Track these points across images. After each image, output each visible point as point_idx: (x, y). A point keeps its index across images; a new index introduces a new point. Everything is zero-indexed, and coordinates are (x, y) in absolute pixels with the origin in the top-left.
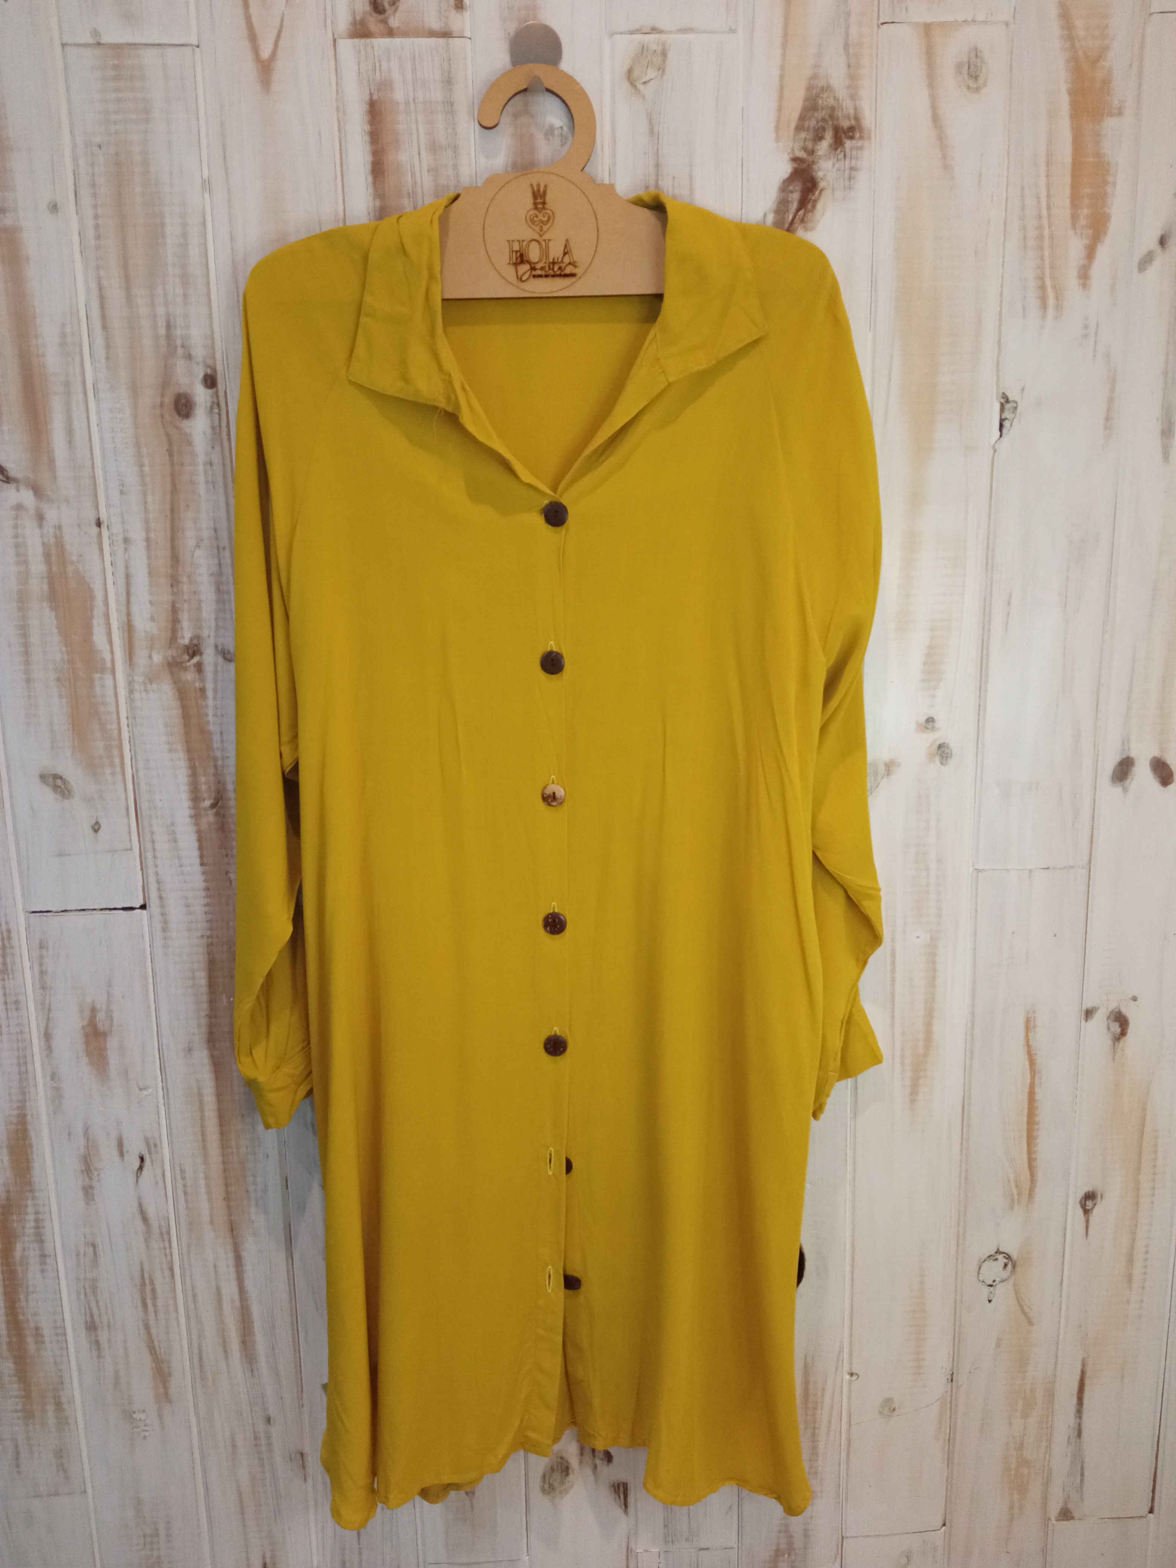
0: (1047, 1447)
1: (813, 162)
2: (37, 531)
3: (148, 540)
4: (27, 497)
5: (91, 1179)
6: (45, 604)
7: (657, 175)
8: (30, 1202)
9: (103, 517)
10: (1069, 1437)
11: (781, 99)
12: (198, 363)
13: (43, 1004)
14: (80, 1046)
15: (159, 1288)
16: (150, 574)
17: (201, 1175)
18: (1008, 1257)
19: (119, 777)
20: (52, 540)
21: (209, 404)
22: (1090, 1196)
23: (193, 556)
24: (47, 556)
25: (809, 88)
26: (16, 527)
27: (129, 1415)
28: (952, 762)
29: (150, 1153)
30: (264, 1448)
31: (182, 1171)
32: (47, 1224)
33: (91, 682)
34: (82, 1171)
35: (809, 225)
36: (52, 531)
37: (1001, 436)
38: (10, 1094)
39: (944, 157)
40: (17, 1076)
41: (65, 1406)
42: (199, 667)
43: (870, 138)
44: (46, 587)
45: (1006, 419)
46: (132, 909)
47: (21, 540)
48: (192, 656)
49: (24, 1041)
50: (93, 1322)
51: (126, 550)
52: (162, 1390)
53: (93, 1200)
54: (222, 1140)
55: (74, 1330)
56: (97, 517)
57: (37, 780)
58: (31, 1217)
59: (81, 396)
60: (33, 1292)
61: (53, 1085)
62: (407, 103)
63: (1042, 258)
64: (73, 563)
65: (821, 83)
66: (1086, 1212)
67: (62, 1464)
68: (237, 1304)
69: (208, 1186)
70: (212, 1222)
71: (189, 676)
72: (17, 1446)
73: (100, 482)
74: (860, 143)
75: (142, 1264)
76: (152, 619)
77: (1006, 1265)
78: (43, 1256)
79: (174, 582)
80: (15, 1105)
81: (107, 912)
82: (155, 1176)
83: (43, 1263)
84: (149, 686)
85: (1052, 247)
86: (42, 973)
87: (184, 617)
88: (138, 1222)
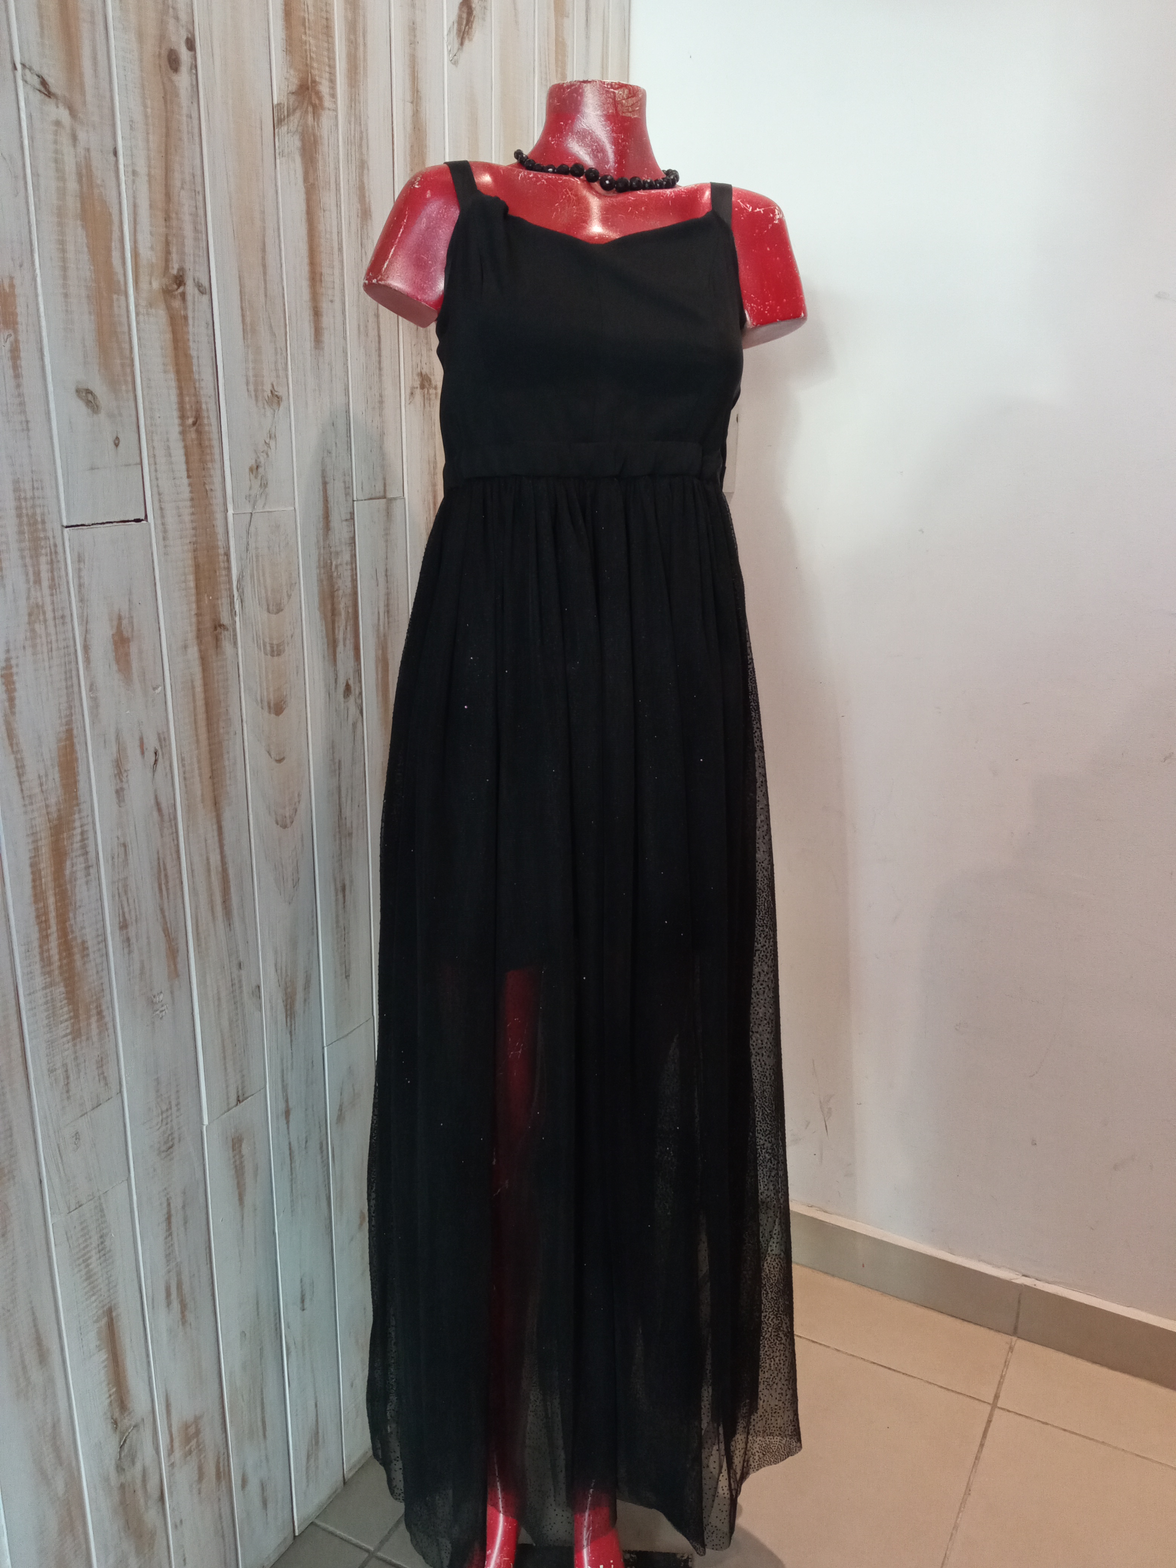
2: (72, 150)
3: (149, 175)
4: (64, 114)
5: (122, 781)
6: (79, 222)
8: (76, 816)
9: (119, 148)
12: (181, 26)
13: (81, 616)
14: (111, 654)
15: (170, 872)
16: (151, 207)
17: (195, 760)
19: (132, 395)
20: (83, 162)
21: (189, 64)
23: (179, 196)
24: (80, 176)
26: (56, 142)
27: (151, 1001)
29: (161, 748)
30: (238, 993)
31: (181, 760)
33: (112, 301)
34: (115, 776)
36: (83, 152)
38: (59, 711)
39: (516, 15)
40: (65, 691)
41: (106, 1014)
42: (184, 297)
44: (79, 205)
47: (59, 156)
48: (179, 285)
49: (68, 655)
50: (125, 920)
51: (134, 182)
52: (173, 968)
53: (124, 801)
54: (208, 724)
55: (112, 934)
56: (114, 147)
57: (75, 395)
58: (78, 831)
60: (80, 907)
61: (91, 695)
64: (98, 187)
67: (102, 1073)
68: (220, 869)
69: (200, 768)
70: (203, 801)
71: (177, 304)
72: (67, 1071)
73: (115, 115)
75: (158, 853)
76: (152, 248)
78: (88, 867)
79: (167, 219)
80: (64, 721)
81: (123, 524)
82: (165, 768)
84: (149, 310)
86: (80, 586)
87: (174, 249)
88: (155, 813)
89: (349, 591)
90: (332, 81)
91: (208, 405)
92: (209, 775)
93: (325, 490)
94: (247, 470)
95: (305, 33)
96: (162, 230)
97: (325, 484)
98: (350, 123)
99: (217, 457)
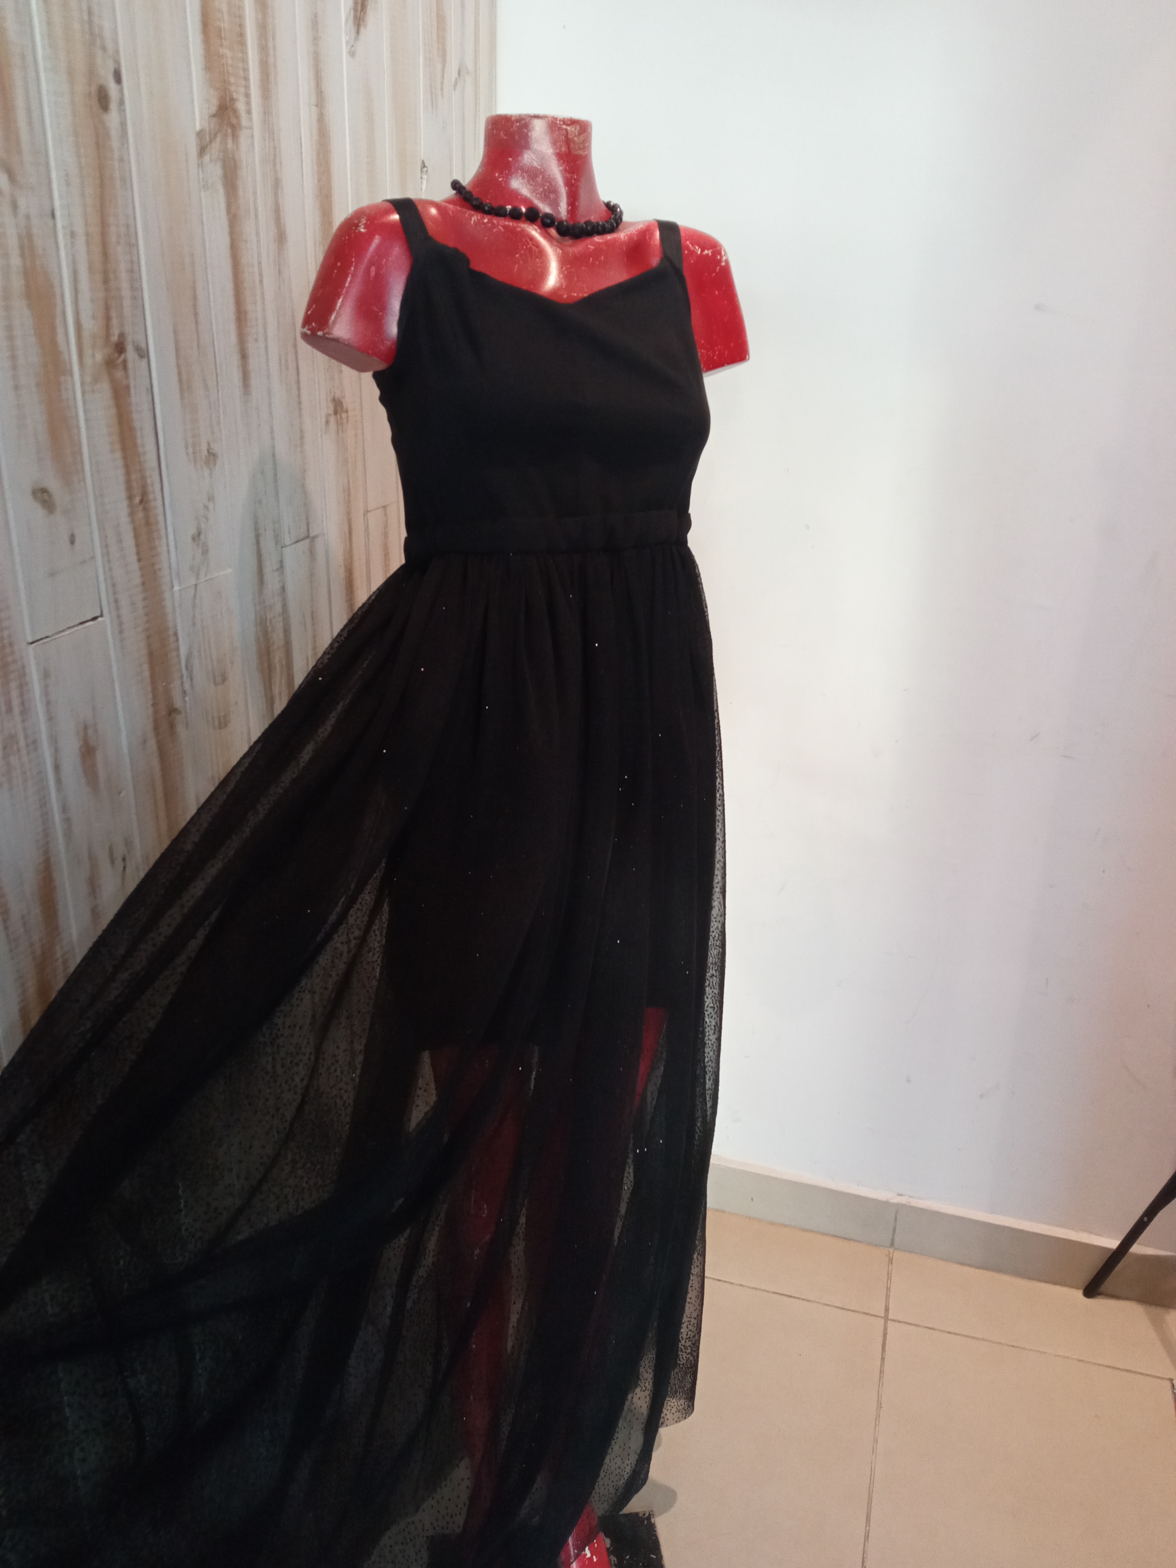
2: (13, 220)
3: (87, 234)
6: (23, 302)
12: (109, 56)
13: (52, 736)
14: (80, 768)
16: (90, 270)
20: (24, 231)
21: (118, 100)
23: (116, 252)
24: (22, 247)
29: (129, 852)
33: (60, 384)
34: (90, 894)
36: (23, 220)
38: (37, 842)
40: (41, 817)
42: (125, 365)
44: (23, 283)
48: (120, 353)
51: (72, 245)
56: (52, 208)
57: (31, 497)
61: (64, 819)
64: (40, 257)
71: (119, 374)
76: (93, 317)
79: (106, 281)
80: (42, 853)
84: (94, 386)
86: (48, 703)
87: (113, 314)
89: (282, 643)
90: (247, 95)
91: (153, 477)
93: (258, 543)
94: (190, 539)
95: (222, 45)
96: (102, 294)
97: (257, 536)
98: (265, 140)
99: (163, 532)
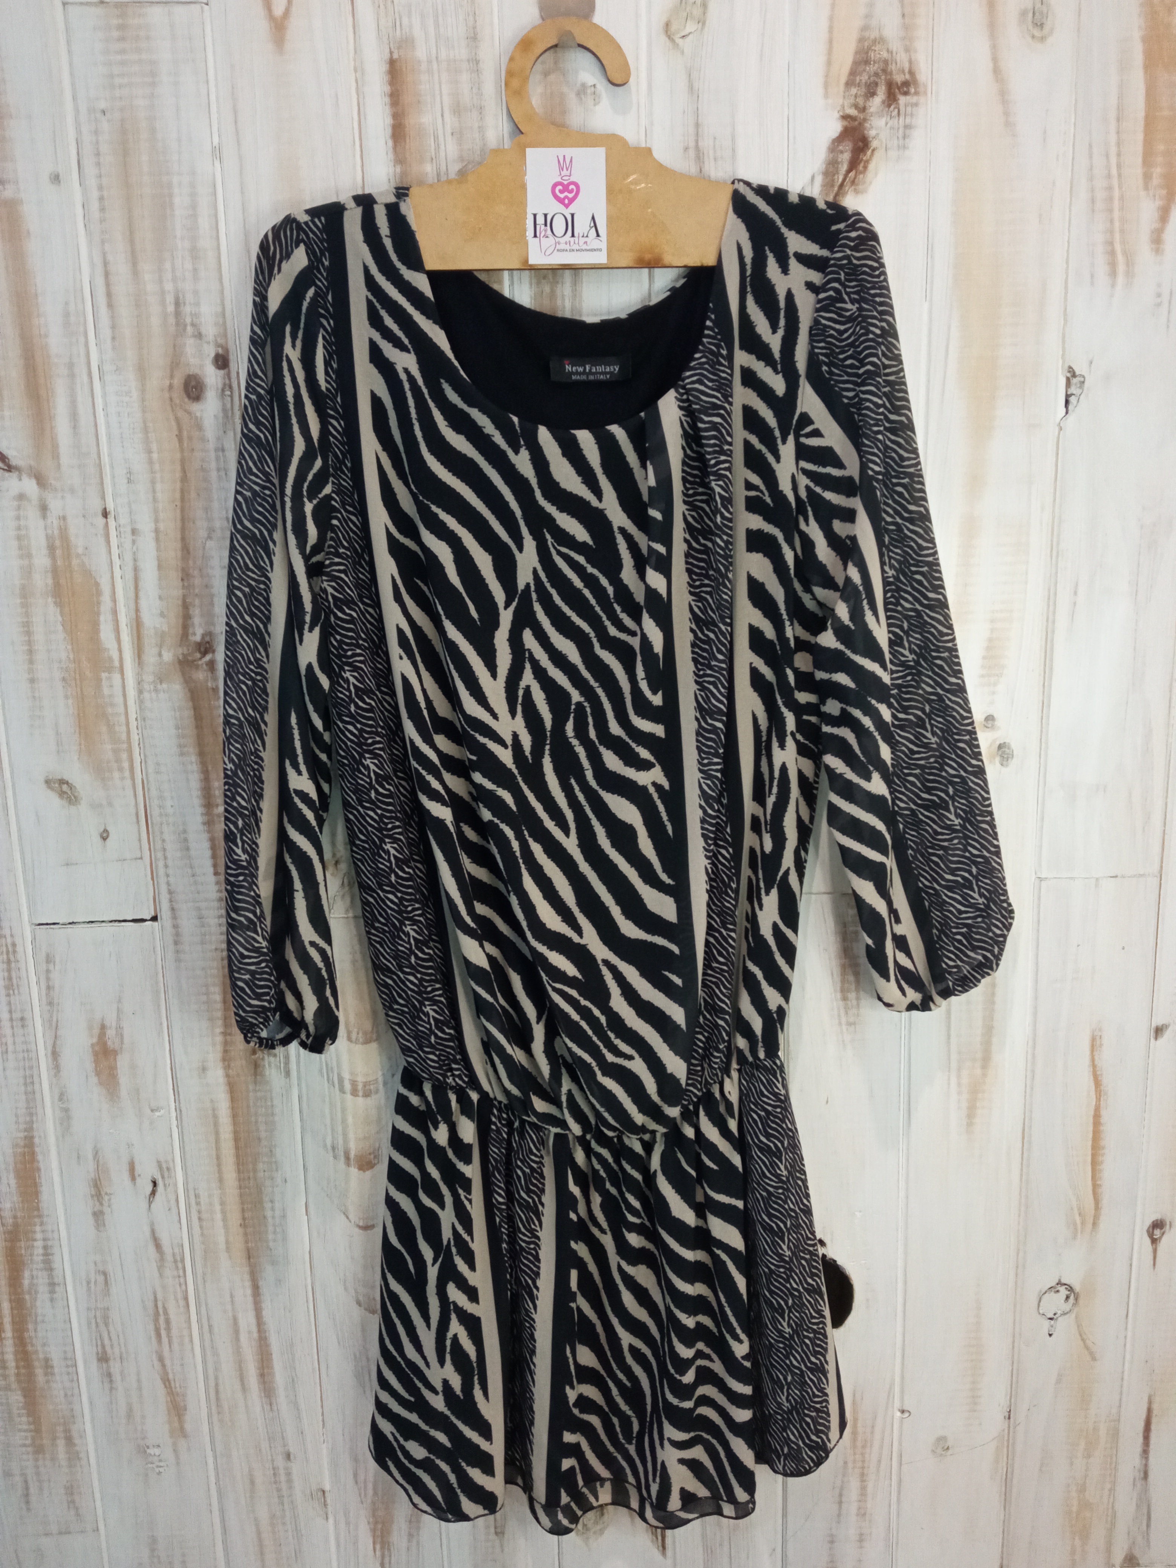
0: (1110, 1490)
1: (865, 120)
2: (41, 523)
3: (157, 531)
4: (29, 486)
5: (101, 1204)
6: (50, 600)
7: (697, 135)
8: (38, 1228)
9: (110, 507)
10: (1134, 1479)
11: (830, 52)
12: (208, 343)
13: (50, 1021)
14: (89, 1065)
15: (172, 1316)
16: (160, 567)
17: (216, 1201)
18: (1070, 1289)
19: (128, 782)
20: (56, 532)
21: (220, 386)
22: (1158, 1225)
23: (204, 548)
24: (51, 548)
25: (861, 40)
26: (18, 518)
27: (142, 1450)
28: (1014, 763)
29: (163, 1177)
30: (284, 1486)
31: (197, 1196)
32: (56, 1250)
33: (99, 680)
34: (92, 1196)
35: (860, 187)
36: (56, 523)
37: (1067, 413)
38: (17, 1116)
39: (1006, 114)
40: (24, 1097)
41: (77, 1441)
42: (211, 665)
43: (925, 93)
44: (50, 581)
45: (1072, 394)
46: (142, 920)
47: (23, 532)
48: (204, 654)
49: (30, 1059)
50: (105, 1352)
51: (134, 542)
52: (176, 1425)
53: (104, 1225)
54: (238, 1164)
55: (85, 1362)
57: (44, 786)
58: (39, 1244)
59: (85, 378)
60: (43, 1322)
61: (61, 1106)
62: (429, 62)
63: (1112, 221)
64: (78, 556)
65: (874, 34)
66: (1154, 1241)
67: (73, 1502)
68: (255, 1335)
69: (224, 1212)
70: (228, 1249)
71: (200, 675)
72: (26, 1482)
73: (107, 470)
74: (914, 99)
75: (155, 1294)
76: (162, 615)
77: (1068, 1297)
78: (52, 1284)
79: (185, 576)
80: (22, 1127)
81: (117, 924)
82: (168, 1201)
83: (52, 1292)
85: (1122, 209)
86: (49, 988)
87: (195, 612)
88: (152, 1249)
92: (239, 1222)
96: (177, 592)
